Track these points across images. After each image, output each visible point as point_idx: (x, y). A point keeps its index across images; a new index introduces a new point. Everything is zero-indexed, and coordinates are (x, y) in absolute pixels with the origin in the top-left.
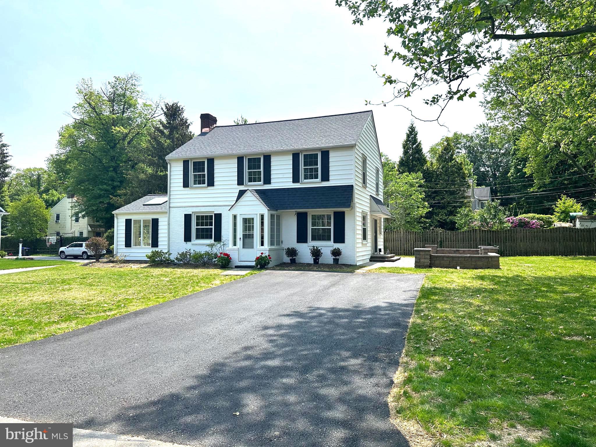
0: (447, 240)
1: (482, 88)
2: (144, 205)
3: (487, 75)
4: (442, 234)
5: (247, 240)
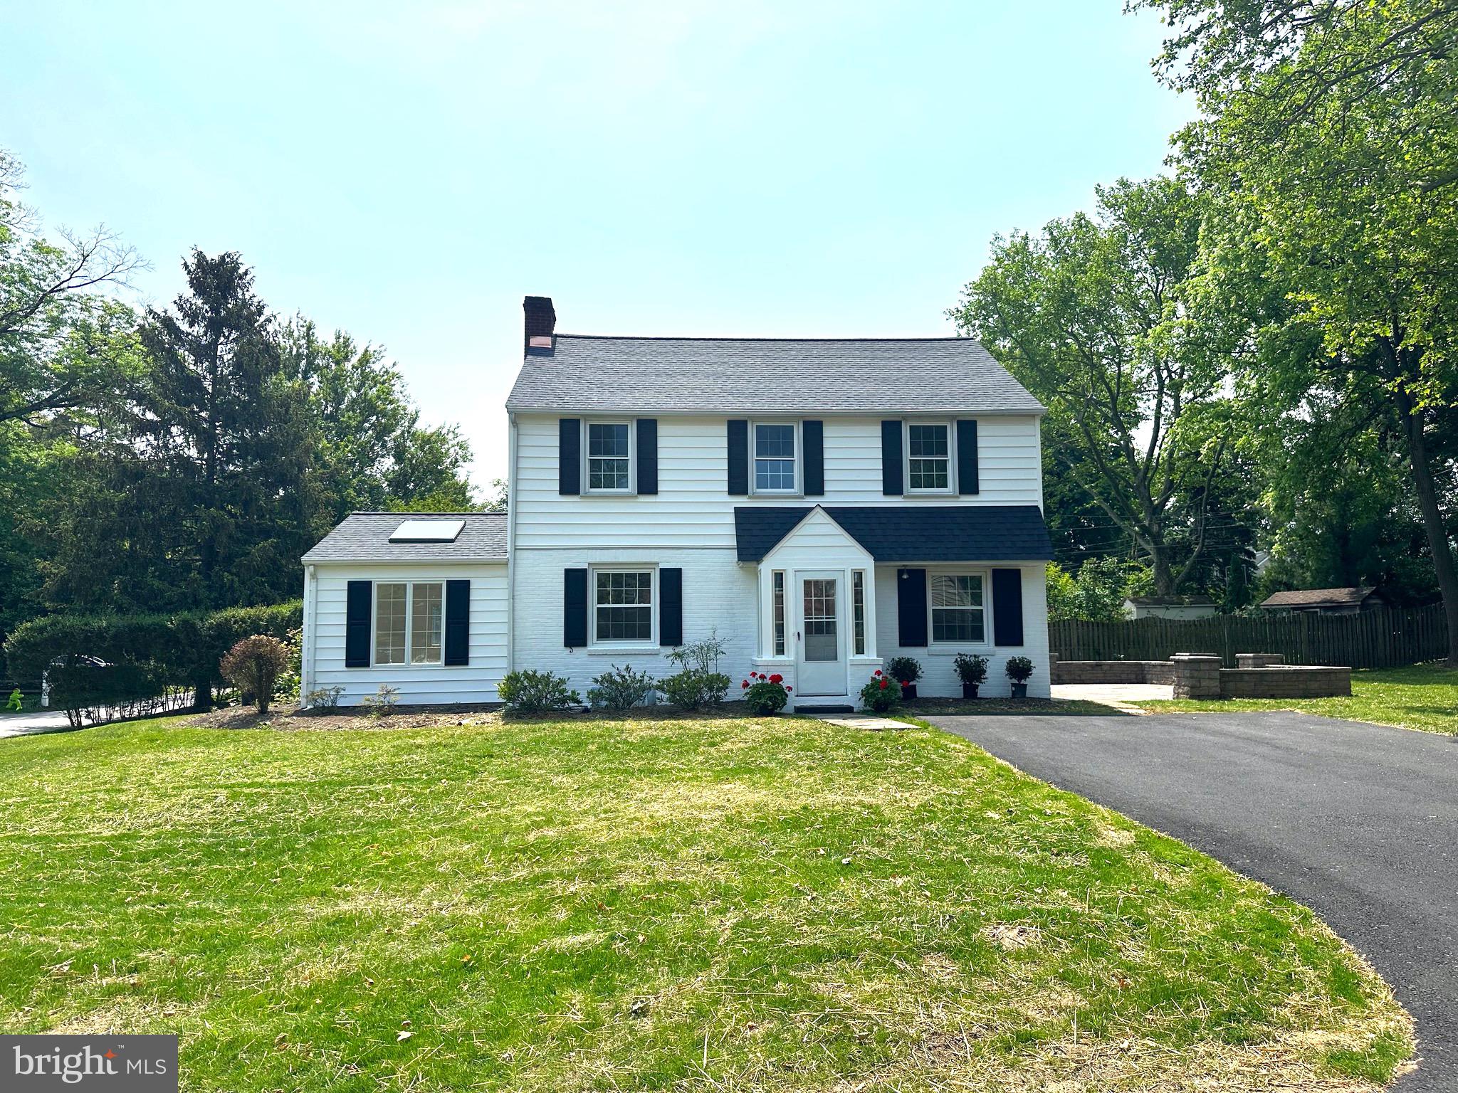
2: (391, 541)
5: (821, 639)
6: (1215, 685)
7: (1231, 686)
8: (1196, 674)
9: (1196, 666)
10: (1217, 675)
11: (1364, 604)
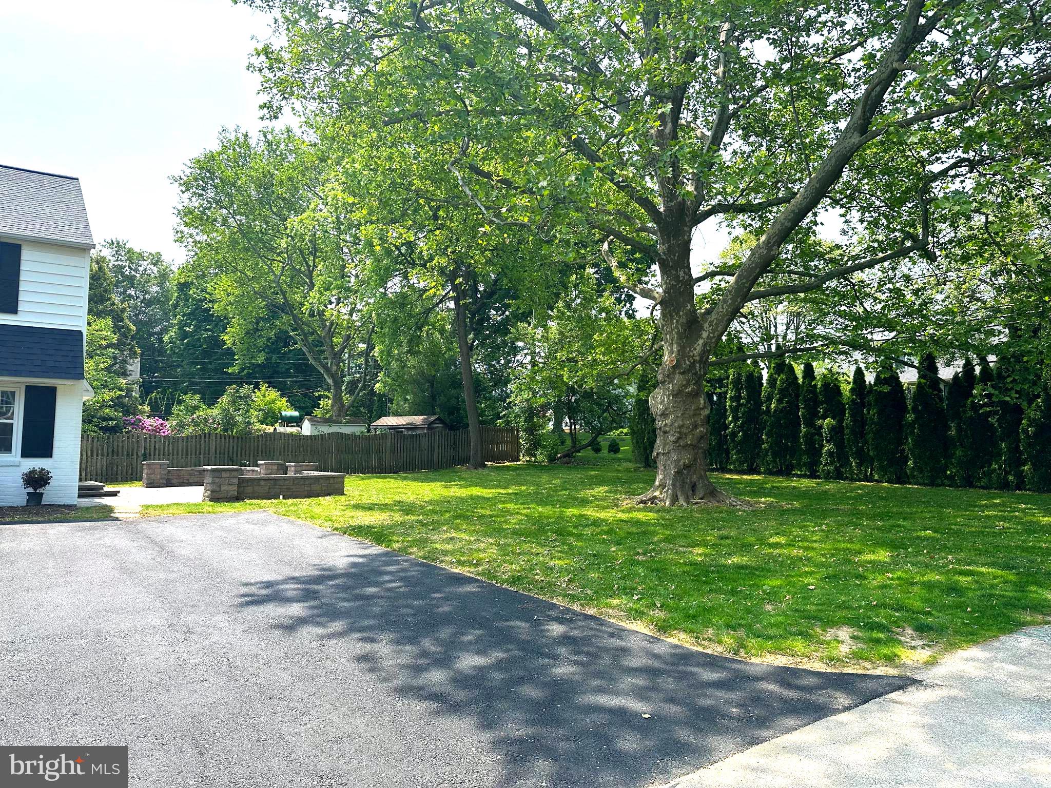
0: (157, 452)
1: (177, 184)
3: (189, 165)
4: (148, 440)
6: (233, 490)
7: (249, 489)
8: (217, 480)
9: (217, 474)
10: (236, 481)
11: (430, 426)
